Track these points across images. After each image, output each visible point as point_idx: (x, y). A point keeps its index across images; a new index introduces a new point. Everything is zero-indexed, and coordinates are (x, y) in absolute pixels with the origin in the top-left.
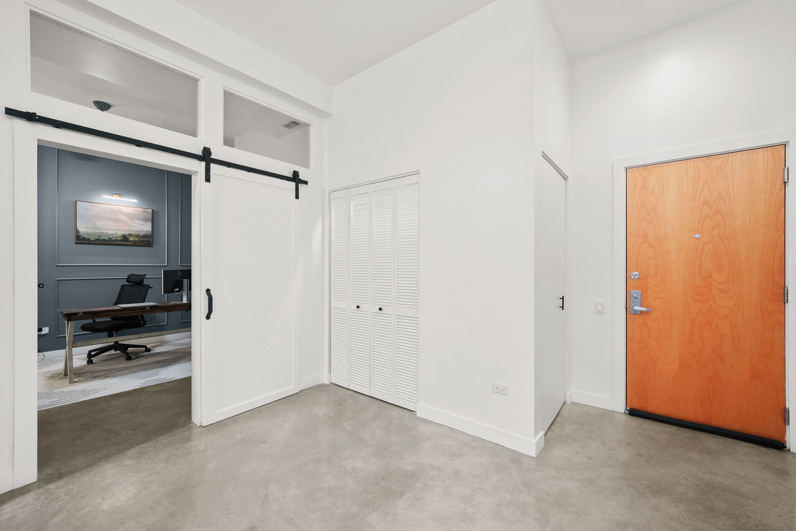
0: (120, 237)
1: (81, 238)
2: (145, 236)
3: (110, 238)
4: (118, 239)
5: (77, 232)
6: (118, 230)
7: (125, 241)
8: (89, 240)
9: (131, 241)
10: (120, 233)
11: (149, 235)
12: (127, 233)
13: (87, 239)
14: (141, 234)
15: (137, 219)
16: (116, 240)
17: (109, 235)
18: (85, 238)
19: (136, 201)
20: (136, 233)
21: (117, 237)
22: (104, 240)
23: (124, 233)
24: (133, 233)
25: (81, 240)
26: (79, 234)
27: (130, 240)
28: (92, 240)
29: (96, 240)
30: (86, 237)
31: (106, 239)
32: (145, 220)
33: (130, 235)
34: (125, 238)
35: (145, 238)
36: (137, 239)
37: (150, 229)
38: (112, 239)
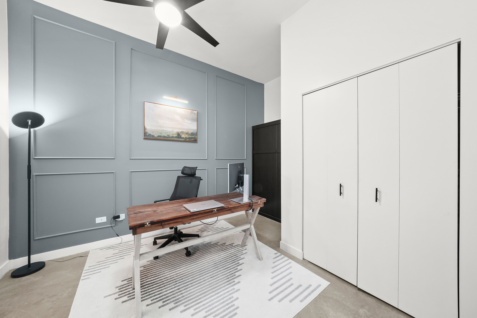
0: (175, 134)
1: (147, 135)
2: (192, 134)
3: (168, 135)
4: (174, 136)
5: (145, 129)
6: (174, 128)
7: (179, 138)
8: (153, 136)
9: (183, 138)
10: (176, 131)
11: (195, 133)
12: (180, 131)
13: (152, 135)
14: (190, 132)
15: (187, 119)
16: (173, 137)
17: (167, 133)
18: (150, 134)
19: (187, 102)
20: (187, 131)
21: (173, 134)
22: (164, 137)
23: (178, 131)
24: (184, 131)
25: (148, 137)
26: (146, 131)
27: (182, 137)
28: (155, 136)
29: (159, 136)
30: (152, 134)
31: (166, 135)
32: (193, 120)
33: (182, 132)
34: (179, 136)
35: (193, 135)
36: (187, 136)
37: (196, 128)
38: (169, 136)
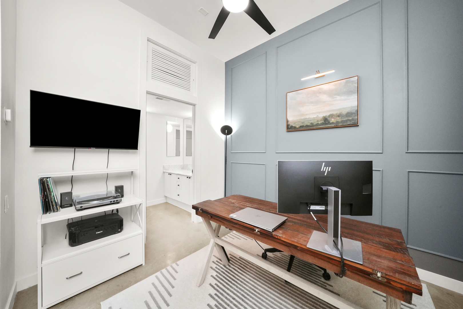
0: (321, 120)
1: (290, 127)
2: (349, 114)
3: (311, 123)
4: (319, 123)
5: (287, 121)
6: (319, 113)
7: (326, 124)
8: (295, 128)
9: (333, 123)
10: (321, 116)
11: (354, 111)
12: (327, 114)
13: (294, 127)
14: (344, 112)
15: (339, 95)
16: (317, 125)
17: (311, 120)
18: (292, 126)
19: (334, 71)
20: (338, 112)
21: (318, 121)
22: (307, 126)
23: (324, 115)
24: (334, 113)
25: (290, 128)
26: (288, 123)
27: (331, 122)
28: (297, 127)
29: (301, 127)
30: (294, 125)
31: (309, 124)
32: (349, 93)
33: (331, 116)
34: (326, 120)
35: (349, 116)
36: (339, 119)
37: (356, 104)
38: (313, 124)
